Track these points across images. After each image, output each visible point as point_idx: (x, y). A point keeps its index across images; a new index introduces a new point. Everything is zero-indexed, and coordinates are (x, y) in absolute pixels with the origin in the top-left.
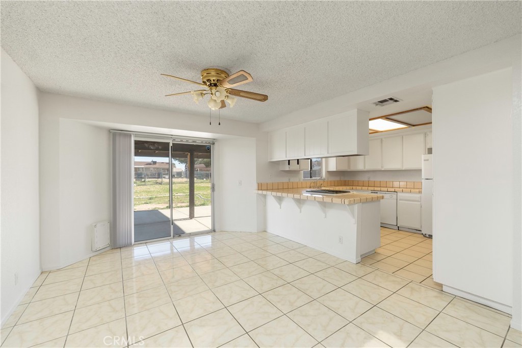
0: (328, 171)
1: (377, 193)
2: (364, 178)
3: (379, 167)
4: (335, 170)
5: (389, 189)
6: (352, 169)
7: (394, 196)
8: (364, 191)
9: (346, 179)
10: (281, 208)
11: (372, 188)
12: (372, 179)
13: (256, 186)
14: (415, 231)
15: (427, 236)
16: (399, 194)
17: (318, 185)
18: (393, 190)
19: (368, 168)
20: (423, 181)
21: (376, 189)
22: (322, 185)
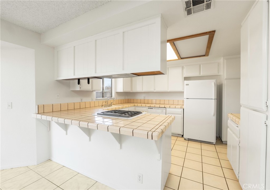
0: (116, 92)
1: (152, 109)
2: (141, 97)
3: (152, 90)
4: (122, 91)
5: (161, 106)
6: (134, 90)
7: (164, 110)
8: (143, 107)
9: (129, 98)
10: (67, 134)
11: (149, 105)
12: (146, 98)
13: (35, 109)
14: (177, 135)
15: (187, 139)
16: (168, 109)
17: (109, 103)
18: (163, 106)
19: (145, 90)
20: (185, 100)
21: (152, 105)
22: (112, 104)
